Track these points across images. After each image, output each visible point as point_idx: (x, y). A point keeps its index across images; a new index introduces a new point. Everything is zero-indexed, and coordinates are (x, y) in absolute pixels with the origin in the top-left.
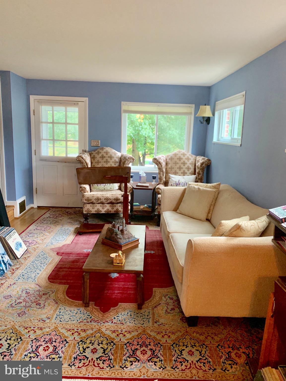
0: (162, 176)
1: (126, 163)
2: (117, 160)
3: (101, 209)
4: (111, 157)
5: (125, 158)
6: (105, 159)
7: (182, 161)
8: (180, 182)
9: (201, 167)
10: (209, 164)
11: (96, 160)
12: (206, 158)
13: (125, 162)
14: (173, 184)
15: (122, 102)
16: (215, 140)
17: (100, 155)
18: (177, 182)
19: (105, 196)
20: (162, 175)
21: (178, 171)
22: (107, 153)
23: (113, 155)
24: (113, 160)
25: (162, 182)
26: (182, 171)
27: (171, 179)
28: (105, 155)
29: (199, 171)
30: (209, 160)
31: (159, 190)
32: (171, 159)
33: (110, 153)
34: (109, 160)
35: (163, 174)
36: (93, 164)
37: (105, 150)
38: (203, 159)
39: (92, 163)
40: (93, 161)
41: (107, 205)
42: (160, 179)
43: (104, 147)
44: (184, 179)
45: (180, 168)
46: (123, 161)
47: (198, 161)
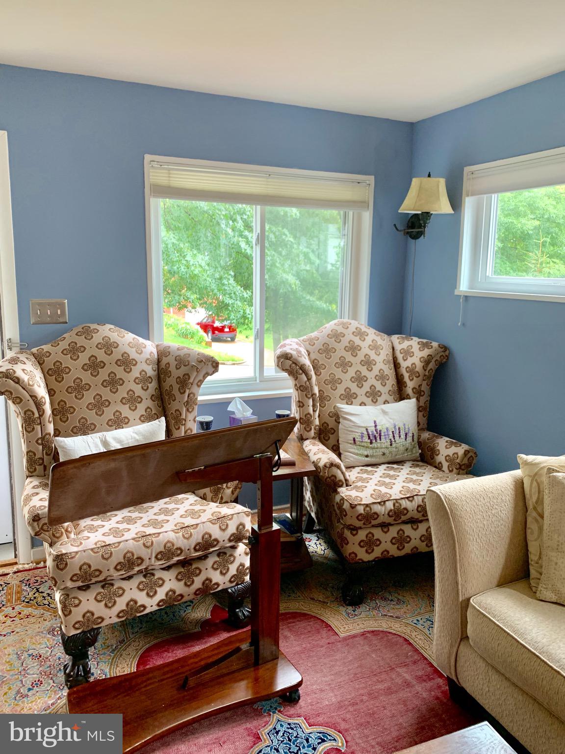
0: (311, 412)
1: (191, 381)
2: (150, 371)
3: (142, 598)
4: (126, 363)
5: (182, 361)
6: (104, 374)
7: (361, 356)
8: (379, 428)
9: (425, 370)
10: (445, 360)
11: (69, 380)
12: (435, 344)
13: (187, 376)
14: (358, 437)
15: (148, 157)
16: (464, 286)
17: (84, 358)
18: (372, 429)
19: (159, 544)
20: (311, 408)
21: (354, 388)
22: (108, 346)
23: (133, 355)
24: (136, 373)
25: (313, 431)
26: (366, 387)
27: (345, 419)
28: (101, 355)
29: (420, 386)
30: (445, 348)
31: (334, 469)
32: (327, 350)
33: (123, 348)
34: (120, 372)
35: (314, 406)
36: (58, 397)
37: (97, 338)
38: (424, 346)
39: (51, 392)
40: (55, 385)
41: (166, 575)
42: (306, 421)
43: (93, 326)
44: (387, 417)
45: (359, 379)
46: (176, 373)
47: (408, 353)
